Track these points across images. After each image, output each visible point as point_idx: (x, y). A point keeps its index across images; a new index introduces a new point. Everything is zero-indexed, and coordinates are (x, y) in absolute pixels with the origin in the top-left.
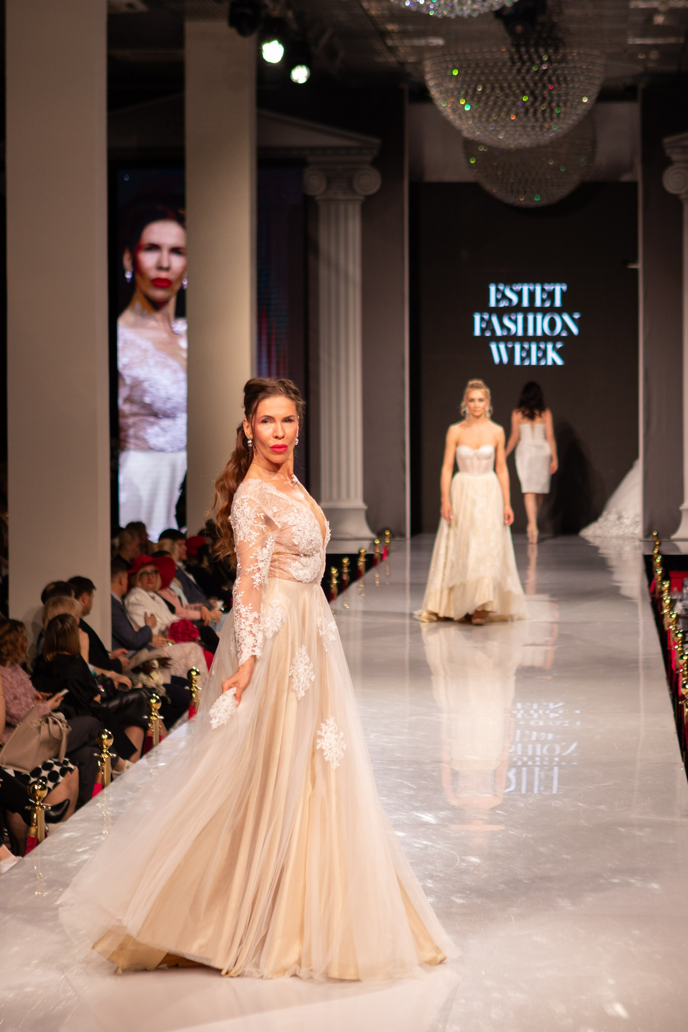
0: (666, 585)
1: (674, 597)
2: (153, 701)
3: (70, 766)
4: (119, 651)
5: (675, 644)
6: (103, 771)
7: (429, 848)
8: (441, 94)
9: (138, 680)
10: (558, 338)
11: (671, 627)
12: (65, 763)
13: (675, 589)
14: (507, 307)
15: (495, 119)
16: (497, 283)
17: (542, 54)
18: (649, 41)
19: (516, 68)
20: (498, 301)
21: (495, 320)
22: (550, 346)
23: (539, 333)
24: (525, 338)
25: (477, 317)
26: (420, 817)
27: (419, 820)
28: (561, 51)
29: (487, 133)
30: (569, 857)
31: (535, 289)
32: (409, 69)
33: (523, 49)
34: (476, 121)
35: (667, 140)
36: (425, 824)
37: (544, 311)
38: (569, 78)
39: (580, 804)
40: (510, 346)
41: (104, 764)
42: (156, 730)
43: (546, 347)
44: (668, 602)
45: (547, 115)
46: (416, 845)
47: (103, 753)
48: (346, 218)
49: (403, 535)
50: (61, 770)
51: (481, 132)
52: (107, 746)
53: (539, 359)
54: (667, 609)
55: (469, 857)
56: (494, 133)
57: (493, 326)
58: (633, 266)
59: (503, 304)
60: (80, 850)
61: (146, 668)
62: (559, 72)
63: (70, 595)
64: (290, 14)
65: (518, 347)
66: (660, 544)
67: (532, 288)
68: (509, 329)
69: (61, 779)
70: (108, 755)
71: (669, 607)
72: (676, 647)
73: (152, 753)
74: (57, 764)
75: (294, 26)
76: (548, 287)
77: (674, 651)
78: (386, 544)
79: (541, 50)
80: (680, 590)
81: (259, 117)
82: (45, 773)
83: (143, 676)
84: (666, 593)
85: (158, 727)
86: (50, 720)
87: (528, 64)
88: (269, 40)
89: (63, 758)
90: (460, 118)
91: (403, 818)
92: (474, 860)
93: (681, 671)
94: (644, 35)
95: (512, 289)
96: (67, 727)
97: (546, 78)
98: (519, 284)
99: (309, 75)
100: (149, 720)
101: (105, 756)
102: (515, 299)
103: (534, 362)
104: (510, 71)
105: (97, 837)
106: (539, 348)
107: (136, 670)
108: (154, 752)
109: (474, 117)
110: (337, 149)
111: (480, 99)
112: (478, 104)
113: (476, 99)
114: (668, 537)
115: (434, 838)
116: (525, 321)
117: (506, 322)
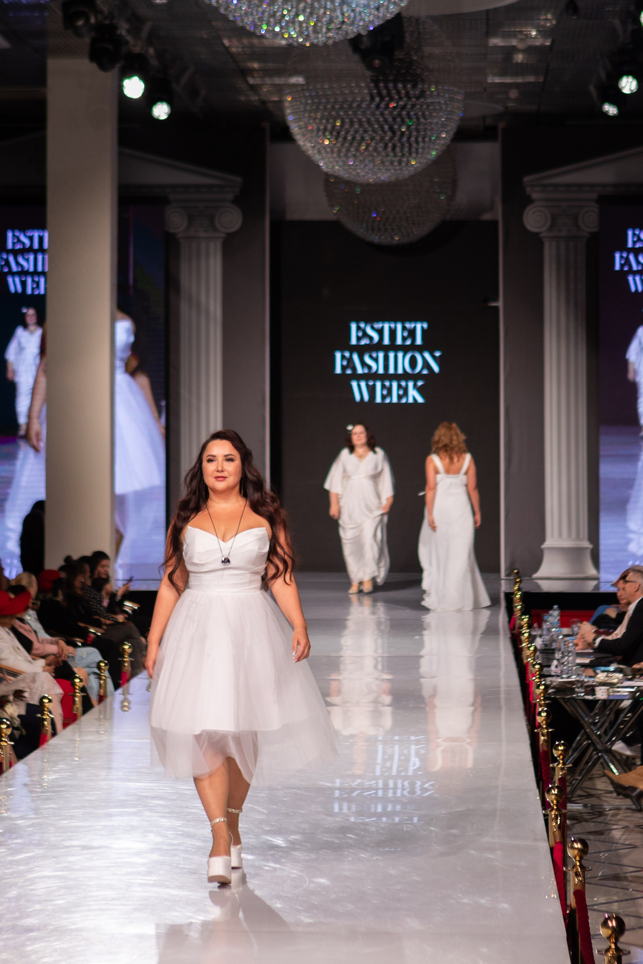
0: (526, 619)
1: (534, 633)
2: (3, 726)
5: (533, 676)
7: (278, 870)
8: (299, 129)
10: (419, 376)
11: (529, 660)
13: (534, 624)
14: (368, 345)
15: (354, 153)
16: (358, 321)
17: (400, 89)
18: (508, 80)
19: (374, 103)
20: (359, 339)
21: (355, 357)
22: (411, 384)
23: (400, 371)
24: (386, 376)
25: (338, 355)
26: (271, 841)
27: (269, 843)
28: (420, 86)
29: (346, 168)
30: (419, 879)
31: (396, 327)
32: (270, 106)
33: (381, 85)
34: (335, 155)
35: (527, 179)
36: (275, 847)
38: (427, 113)
39: (432, 829)
40: (371, 383)
43: (407, 385)
44: (526, 635)
45: (406, 150)
46: (266, 867)
48: (207, 256)
51: (340, 167)
53: (400, 397)
54: (526, 642)
55: (318, 879)
56: (353, 167)
57: (354, 364)
58: (494, 304)
59: (364, 342)
62: (418, 107)
64: (151, 51)
65: (378, 385)
66: (520, 582)
67: (392, 326)
68: (370, 367)
71: (528, 641)
72: (533, 678)
73: (3, 779)
75: (154, 62)
76: (408, 325)
77: (532, 683)
79: (400, 86)
80: (539, 625)
81: (121, 155)
84: (525, 627)
87: (387, 99)
88: (129, 76)
90: (319, 152)
91: (253, 842)
92: (323, 881)
93: (538, 700)
94: (503, 74)
95: (372, 327)
97: (404, 113)
98: (380, 322)
99: (170, 112)
102: (376, 337)
103: (395, 400)
104: (368, 106)
106: (399, 386)
108: (5, 776)
109: (332, 151)
110: (198, 187)
111: (338, 133)
112: (337, 138)
113: (335, 133)
114: (530, 575)
115: (283, 860)
116: (386, 358)
117: (367, 359)
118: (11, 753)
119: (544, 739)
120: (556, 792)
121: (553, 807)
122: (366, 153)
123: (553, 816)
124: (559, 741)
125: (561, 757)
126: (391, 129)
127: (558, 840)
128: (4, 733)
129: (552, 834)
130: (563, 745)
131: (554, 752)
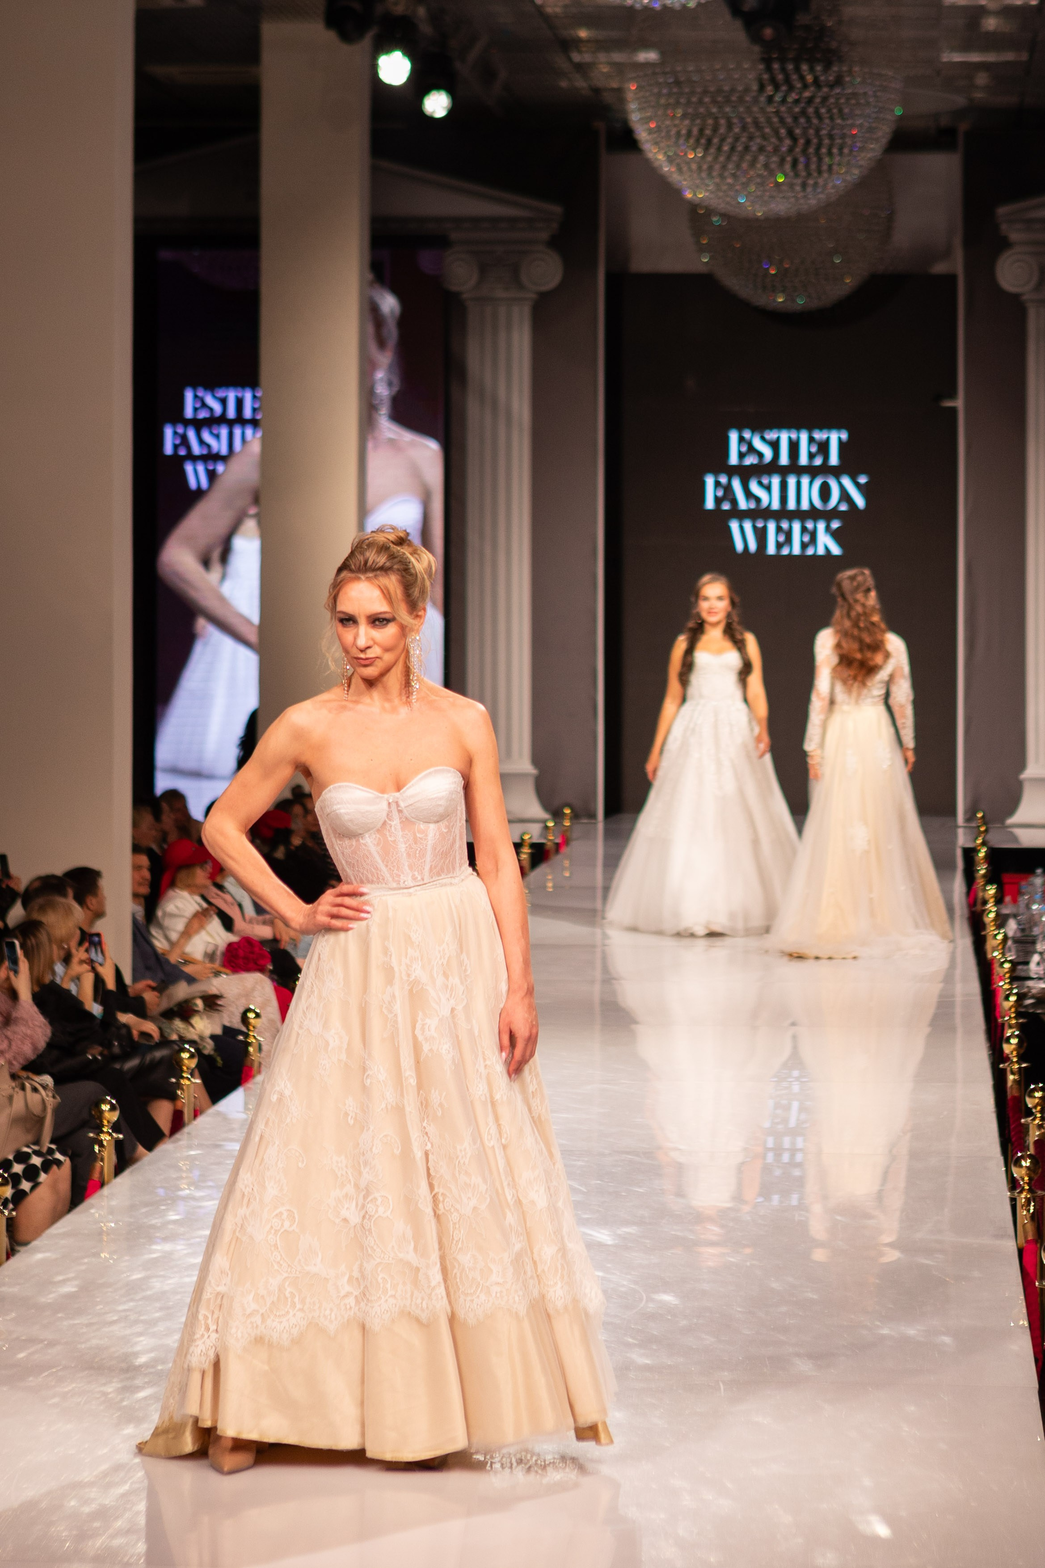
0: (991, 890)
1: (1006, 911)
2: (185, 1055)
3: (58, 1156)
5: (1001, 979)
6: (102, 1160)
8: (650, 134)
9: (172, 1030)
10: (834, 514)
11: (995, 954)
12: (51, 1151)
13: (1008, 899)
14: (756, 465)
15: (733, 172)
16: (740, 429)
17: (805, 73)
18: (975, 57)
19: (765, 95)
20: (741, 456)
21: (736, 484)
22: (821, 526)
23: (805, 506)
24: (783, 514)
25: (710, 481)
26: (591, 1235)
28: (835, 69)
29: (721, 194)
30: (815, 1297)
31: (798, 438)
32: (608, 98)
33: (776, 66)
34: (704, 175)
35: (1002, 211)
36: (598, 1245)
37: (812, 471)
38: (846, 111)
39: (839, 1218)
40: (760, 524)
41: (104, 1150)
42: (189, 1100)
43: (815, 528)
44: (992, 915)
45: (813, 167)
47: (102, 1132)
48: (509, 328)
49: (592, 816)
50: (43, 1164)
51: (711, 192)
52: (108, 1122)
53: (804, 546)
54: (991, 926)
55: (661, 1295)
56: (732, 193)
57: (734, 494)
58: (948, 404)
59: (750, 460)
60: (60, 1278)
61: (184, 1011)
62: (832, 100)
63: (65, 895)
64: (421, 11)
65: (771, 527)
66: (986, 831)
67: (794, 436)
68: (758, 500)
69: (43, 1177)
70: (109, 1136)
71: (995, 924)
72: (1001, 984)
73: (183, 1136)
74: (38, 1153)
75: (426, 29)
76: (819, 435)
77: (998, 991)
78: (565, 828)
79: (805, 67)
80: (1015, 901)
81: (375, 171)
82: (18, 1168)
83: (178, 1024)
84: (990, 903)
85: (193, 1097)
86: (28, 1085)
87: (784, 88)
88: (388, 50)
89: (47, 1144)
90: (680, 170)
92: (668, 1298)
93: (1006, 1018)
94: (966, 47)
95: (763, 438)
96: (54, 1097)
97: (811, 110)
98: (775, 430)
99: (450, 106)
100: (178, 1086)
101: (105, 1138)
102: (768, 453)
103: (796, 550)
104: (756, 100)
105: (86, 1260)
106: (804, 530)
107: (169, 1014)
108: (185, 1133)
109: (700, 168)
110: (495, 221)
111: (709, 142)
112: (706, 149)
113: (703, 141)
114: (1002, 821)
115: (609, 1265)
116: (784, 486)
117: (754, 487)
118: (196, 1096)
119: (1014, 1079)
120: (1028, 1164)
121: (1024, 1187)
122: (752, 173)
123: (1023, 1200)
124: (1036, 1083)
125: (1039, 1108)
126: (791, 134)
127: (1030, 1238)
128: (185, 1066)
129: (1022, 1228)
130: (1041, 1089)
131: (1028, 1100)
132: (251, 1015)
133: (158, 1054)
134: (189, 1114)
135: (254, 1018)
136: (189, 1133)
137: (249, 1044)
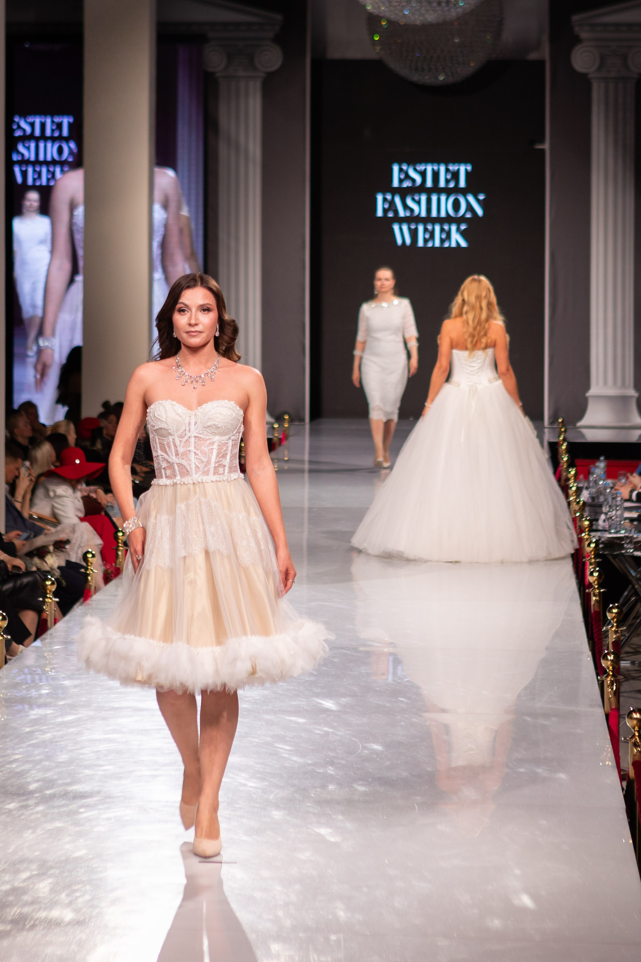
0: (573, 472)
1: (581, 485)
2: (49, 583)
4: (13, 534)
7: (330, 735)
9: (32, 564)
10: (462, 219)
11: (577, 514)
13: (581, 477)
14: (410, 187)
16: (400, 163)
20: (401, 181)
21: (398, 200)
22: (454, 228)
23: (443, 214)
24: (428, 220)
25: (380, 198)
26: (322, 704)
27: (320, 706)
29: (392, 8)
31: (439, 170)
35: (575, 18)
36: (326, 711)
37: (448, 192)
40: (413, 227)
42: (51, 612)
43: (450, 229)
44: (574, 489)
46: (317, 732)
48: (247, 96)
49: (302, 420)
51: (386, 7)
53: (442, 241)
54: (573, 496)
55: (372, 744)
56: (399, 8)
57: (396, 207)
58: (539, 147)
59: (407, 184)
61: (41, 553)
65: (421, 228)
66: (565, 431)
67: (436, 168)
68: (412, 210)
70: (2, 637)
71: (576, 495)
72: (583, 535)
73: (47, 636)
76: (452, 167)
78: (285, 429)
80: (586, 478)
83: (36, 560)
84: (572, 480)
85: (53, 610)
91: (303, 704)
92: (377, 747)
93: (588, 558)
95: (415, 170)
98: (423, 164)
100: (44, 603)
102: (418, 179)
103: (437, 244)
106: (442, 230)
107: (31, 554)
108: (49, 634)
110: (237, 25)
114: (574, 424)
115: (335, 724)
116: (429, 201)
117: (409, 202)
118: (56, 609)
119: (596, 599)
120: (612, 658)
121: (609, 673)
123: (609, 682)
124: (614, 603)
125: (615, 620)
127: (613, 707)
128: (48, 590)
129: (608, 701)
130: (617, 607)
131: (608, 614)
132: (89, 556)
133: (25, 580)
134: (51, 621)
135: (91, 557)
136: (51, 634)
137: (88, 575)
